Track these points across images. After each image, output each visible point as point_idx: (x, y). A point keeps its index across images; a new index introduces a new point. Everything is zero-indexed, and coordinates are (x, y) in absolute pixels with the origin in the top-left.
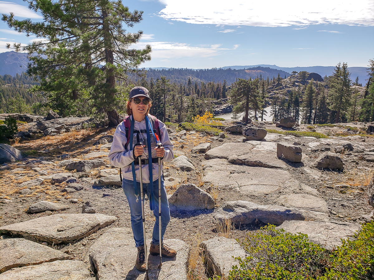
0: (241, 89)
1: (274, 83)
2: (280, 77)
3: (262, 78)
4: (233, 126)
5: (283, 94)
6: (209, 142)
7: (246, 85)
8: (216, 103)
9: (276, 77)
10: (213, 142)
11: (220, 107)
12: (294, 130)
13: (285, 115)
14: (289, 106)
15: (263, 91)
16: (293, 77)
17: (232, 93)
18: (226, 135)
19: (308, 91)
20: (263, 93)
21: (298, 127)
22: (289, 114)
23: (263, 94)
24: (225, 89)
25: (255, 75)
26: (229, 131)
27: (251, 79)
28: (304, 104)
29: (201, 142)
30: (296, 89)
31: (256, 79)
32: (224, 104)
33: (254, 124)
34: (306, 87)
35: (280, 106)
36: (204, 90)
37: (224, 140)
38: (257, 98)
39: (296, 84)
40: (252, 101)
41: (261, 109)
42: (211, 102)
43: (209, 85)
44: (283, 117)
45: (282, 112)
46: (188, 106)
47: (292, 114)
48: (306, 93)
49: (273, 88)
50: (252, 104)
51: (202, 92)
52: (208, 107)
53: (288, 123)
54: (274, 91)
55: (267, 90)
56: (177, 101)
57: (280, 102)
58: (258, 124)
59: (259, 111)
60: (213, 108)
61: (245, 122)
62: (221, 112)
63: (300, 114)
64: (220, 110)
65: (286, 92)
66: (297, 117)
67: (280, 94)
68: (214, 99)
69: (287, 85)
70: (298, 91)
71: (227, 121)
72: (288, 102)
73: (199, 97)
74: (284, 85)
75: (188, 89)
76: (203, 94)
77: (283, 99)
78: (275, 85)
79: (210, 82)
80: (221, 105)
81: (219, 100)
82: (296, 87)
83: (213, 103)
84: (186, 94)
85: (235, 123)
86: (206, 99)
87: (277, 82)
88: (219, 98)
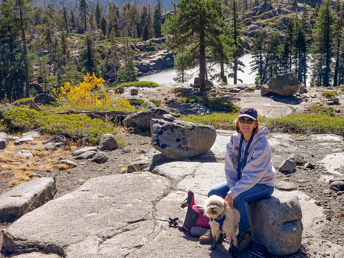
5: (274, 26)
11: (151, 56)
13: (280, 70)
14: (287, 52)
19: (322, 18)
20: (235, 26)
21: (304, 94)
22: (287, 67)
24: (159, 18)
28: (315, 46)
30: (299, 16)
32: (160, 49)
33: (218, 92)
34: (318, 10)
35: (269, 52)
41: (233, 60)
42: (132, 46)
44: (276, 74)
45: (274, 63)
48: (318, 23)
49: (254, 14)
53: (285, 87)
54: (258, 21)
55: (244, 18)
57: (269, 42)
58: (226, 91)
60: (136, 58)
61: (199, 89)
62: (154, 68)
63: (308, 67)
64: (150, 62)
65: (281, 22)
66: (303, 72)
67: (269, 27)
68: (137, 39)
69: (282, 8)
70: (303, 20)
71: (162, 88)
72: (285, 44)
73: (105, 36)
74: (276, 9)
75: (81, 17)
76: (113, 28)
77: (274, 36)
78: (258, 8)
79: (127, 3)
80: (152, 53)
81: (148, 41)
82: (299, 13)
83: (135, 47)
84: (77, 30)
85: (180, 91)
86: (121, 38)
87: (263, 2)
88: (149, 36)
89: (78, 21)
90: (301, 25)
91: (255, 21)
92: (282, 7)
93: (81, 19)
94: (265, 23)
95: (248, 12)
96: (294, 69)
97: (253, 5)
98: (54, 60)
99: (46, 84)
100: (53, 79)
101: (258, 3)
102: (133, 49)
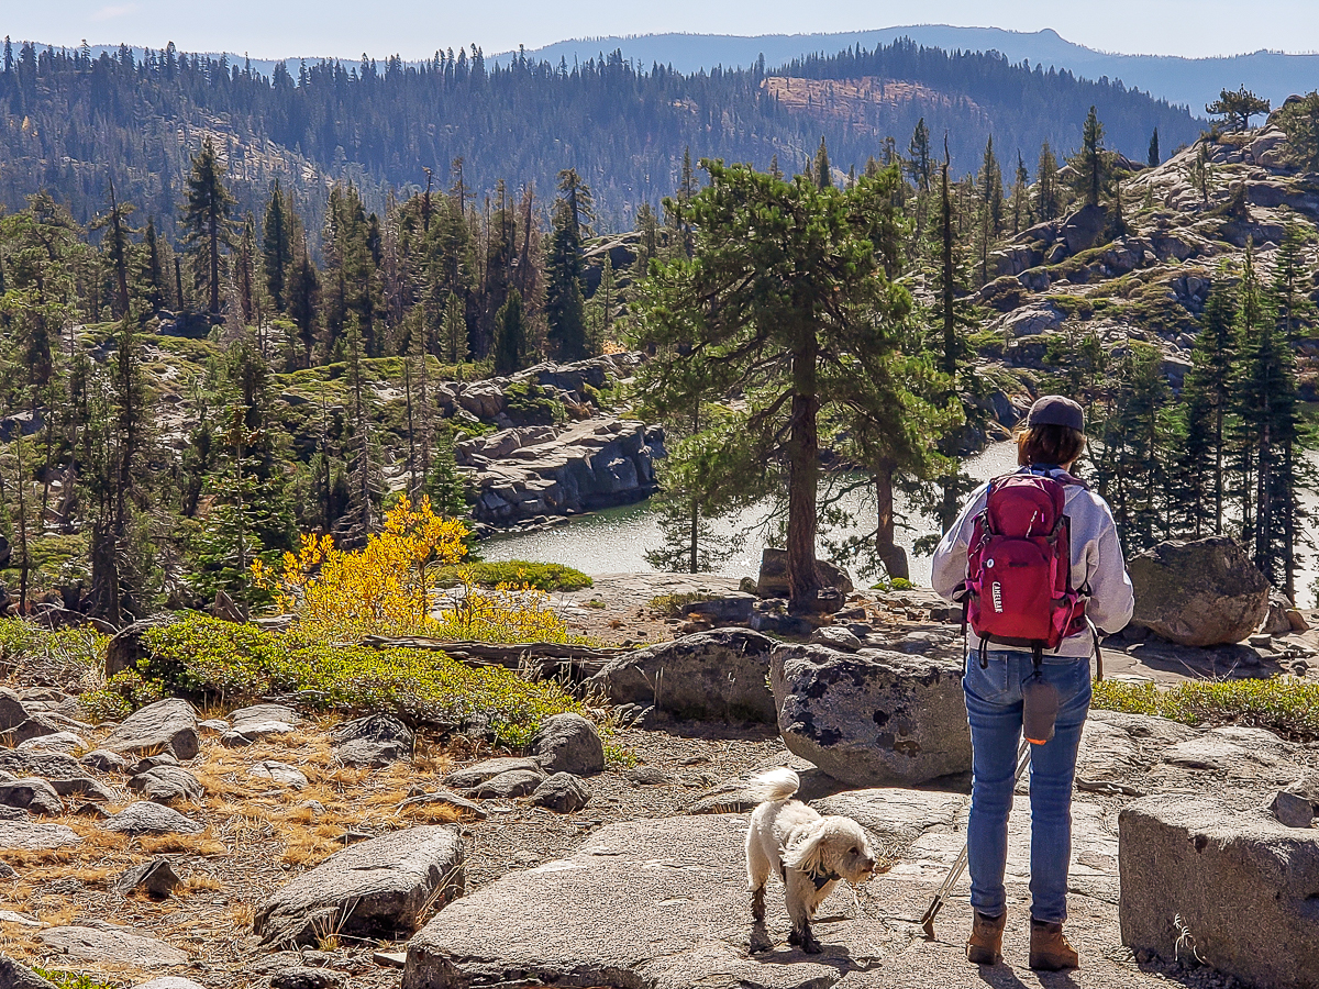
0: (733, 265)
1: (1048, 204)
2: (1109, 150)
3: (936, 157)
4: (679, 648)
5: (1140, 317)
6: (442, 821)
7: (779, 228)
8: (490, 411)
9: (1069, 155)
10: (481, 817)
11: (535, 449)
12: (1257, 668)
13: (1164, 526)
14: (1199, 440)
15: (949, 287)
16: (1229, 147)
17: (646, 301)
18: (612, 742)
20: (947, 312)
21: (1292, 639)
22: (1203, 514)
23: (951, 320)
24: (575, 270)
25: (861, 128)
26: (643, 696)
27: (824, 169)
29: (363, 817)
30: (1257, 267)
31: (871, 172)
32: (576, 415)
33: (876, 621)
35: (1113, 439)
36: (363, 273)
37: (596, 788)
38: (895, 361)
39: (1261, 214)
40: (847, 388)
41: (936, 472)
42: (443, 400)
43: (409, 225)
44: (1149, 542)
45: (1136, 494)
46: (203, 441)
47: (1231, 512)
49: (1037, 258)
50: (841, 418)
51: (341, 294)
52: (406, 449)
53: (1199, 603)
54: (1056, 291)
55: (983, 276)
56: (78, 383)
57: (1111, 394)
58: (912, 617)
59: (917, 486)
60: (463, 457)
61: (785, 601)
62: (548, 503)
63: (1302, 514)
64: (531, 477)
65: (1169, 295)
66: (1281, 537)
67: (1109, 320)
68: (468, 368)
69: (1173, 227)
70: (1281, 288)
71: (606, 594)
72: (1189, 400)
73: (309, 351)
74: (1143, 231)
75: (192, 258)
76: (350, 312)
77: (1136, 362)
78: (1054, 228)
79: (421, 195)
80: (538, 433)
81: (518, 375)
82: (1257, 252)
83: (456, 403)
84: (170, 317)
85: (693, 609)
86: (392, 363)
87: (1081, 201)
88: (523, 353)
89: (178, 274)
90: (1268, 313)
91: (1038, 290)
92: (1172, 222)
93: (195, 266)
94: (1091, 301)
95: (1003, 248)
96: (1233, 522)
97: (1029, 213)
98: (66, 461)
99: (24, 575)
100: (60, 552)
101: (1056, 205)
102: (449, 412)
